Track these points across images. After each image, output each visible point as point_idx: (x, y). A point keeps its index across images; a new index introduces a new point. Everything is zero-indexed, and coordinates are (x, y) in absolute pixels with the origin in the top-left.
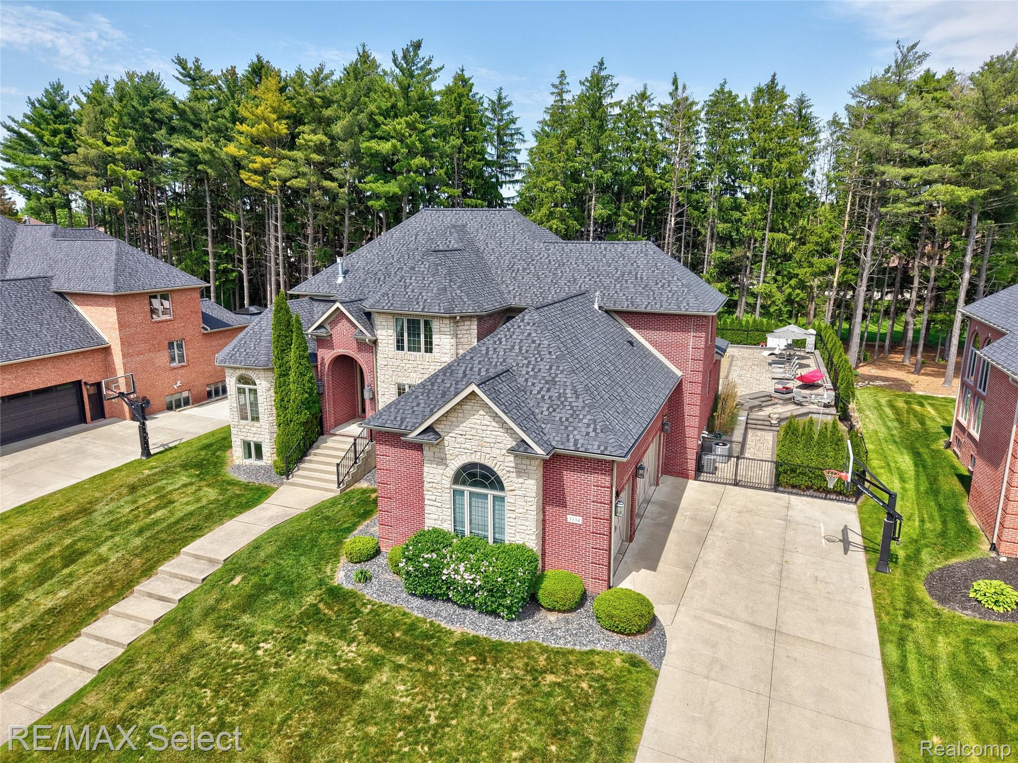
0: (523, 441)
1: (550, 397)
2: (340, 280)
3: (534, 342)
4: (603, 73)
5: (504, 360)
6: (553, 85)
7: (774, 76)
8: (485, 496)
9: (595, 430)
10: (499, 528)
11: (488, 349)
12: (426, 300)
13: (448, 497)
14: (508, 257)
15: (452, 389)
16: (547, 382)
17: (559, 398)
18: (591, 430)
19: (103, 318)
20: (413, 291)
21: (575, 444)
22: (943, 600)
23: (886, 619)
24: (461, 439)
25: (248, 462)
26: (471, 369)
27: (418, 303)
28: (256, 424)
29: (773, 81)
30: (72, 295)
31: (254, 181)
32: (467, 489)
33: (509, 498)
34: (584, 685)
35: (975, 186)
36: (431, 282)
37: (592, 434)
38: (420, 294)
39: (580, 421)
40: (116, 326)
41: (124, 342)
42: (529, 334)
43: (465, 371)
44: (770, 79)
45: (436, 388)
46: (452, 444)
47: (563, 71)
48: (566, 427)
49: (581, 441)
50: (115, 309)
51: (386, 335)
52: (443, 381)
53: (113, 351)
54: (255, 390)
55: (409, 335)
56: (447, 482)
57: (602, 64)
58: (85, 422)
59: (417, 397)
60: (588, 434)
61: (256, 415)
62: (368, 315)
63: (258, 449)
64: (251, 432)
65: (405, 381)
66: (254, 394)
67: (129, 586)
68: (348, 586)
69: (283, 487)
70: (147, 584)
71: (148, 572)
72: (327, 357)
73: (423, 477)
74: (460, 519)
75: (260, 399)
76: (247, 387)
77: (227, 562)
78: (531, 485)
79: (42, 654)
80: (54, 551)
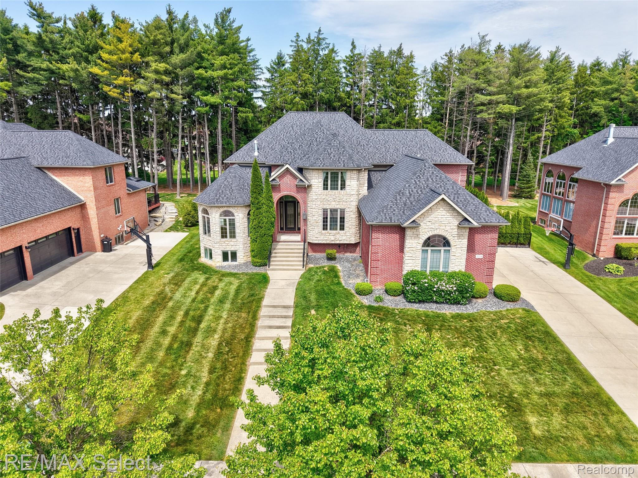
0: (466, 219)
1: (461, 201)
2: (256, 154)
3: (437, 176)
4: (321, 37)
5: (427, 186)
6: (292, 41)
7: (401, 44)
8: (440, 250)
9: (490, 213)
10: (446, 265)
11: (415, 181)
12: (344, 161)
13: (419, 254)
14: (354, 138)
15: (408, 201)
16: (455, 194)
17: (465, 201)
18: (488, 213)
19: (79, 184)
20: (334, 156)
21: (485, 220)
24: (429, 224)
25: (226, 263)
26: (412, 191)
27: (340, 163)
28: (233, 240)
29: (400, 47)
30: (49, 169)
31: (114, 92)
32: (429, 249)
33: (453, 249)
35: (518, 105)
36: (344, 151)
37: (490, 215)
38: (339, 157)
39: (481, 210)
40: (92, 188)
41: (97, 200)
42: (433, 173)
43: (409, 193)
44: (399, 46)
45: (399, 201)
46: (424, 227)
47: (297, 33)
48: (476, 213)
49: (486, 218)
50: (91, 177)
51: (316, 181)
52: (400, 198)
53: (87, 206)
54: (234, 219)
55: (331, 181)
56: (420, 247)
57: (320, 31)
58: (73, 255)
59: (391, 207)
60: (488, 215)
61: (233, 235)
62: (300, 170)
63: (234, 255)
64: (229, 245)
65: (328, 207)
66: (232, 224)
67: (252, 326)
68: (375, 305)
69: (269, 272)
70: (260, 323)
71: (255, 317)
72: (276, 197)
73: (402, 249)
74: (424, 265)
75: (237, 225)
76: (227, 218)
77: (296, 306)
78: (465, 242)
79: (243, 363)
80: (179, 318)
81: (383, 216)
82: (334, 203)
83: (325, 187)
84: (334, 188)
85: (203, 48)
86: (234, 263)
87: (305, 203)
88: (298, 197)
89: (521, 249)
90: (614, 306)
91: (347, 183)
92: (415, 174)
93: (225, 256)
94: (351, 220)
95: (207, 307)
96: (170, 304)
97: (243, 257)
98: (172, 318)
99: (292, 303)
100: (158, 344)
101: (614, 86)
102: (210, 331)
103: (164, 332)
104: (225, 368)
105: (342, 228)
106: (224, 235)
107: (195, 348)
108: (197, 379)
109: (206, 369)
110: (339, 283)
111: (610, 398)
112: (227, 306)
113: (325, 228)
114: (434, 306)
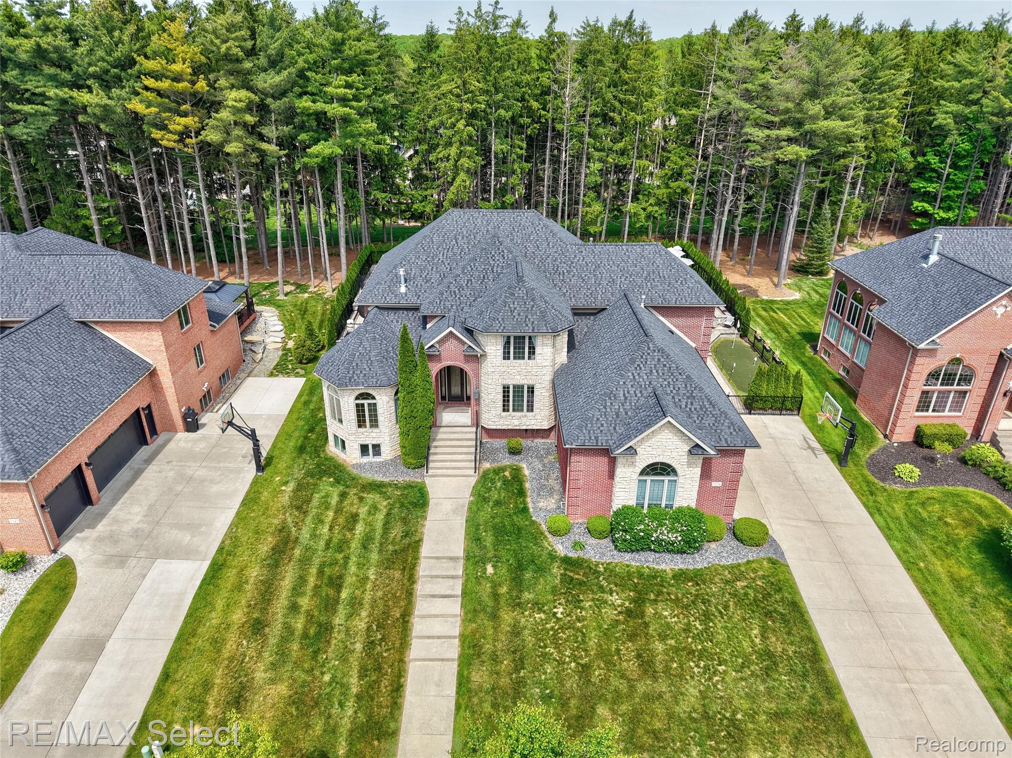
0: (697, 445)
1: (695, 409)
2: (403, 289)
3: (665, 366)
4: (498, 13)
5: (650, 383)
6: (450, 22)
7: (632, 12)
8: (663, 481)
9: (735, 430)
10: (671, 497)
11: (633, 374)
12: (533, 322)
13: (634, 486)
14: (549, 260)
15: (621, 410)
16: (688, 398)
17: (701, 409)
18: (732, 430)
19: (144, 342)
20: (519, 315)
21: (727, 442)
22: (883, 480)
23: (864, 498)
24: (648, 449)
25: (365, 460)
26: (628, 392)
27: (527, 325)
28: (375, 430)
29: (630, 17)
30: (96, 323)
31: (169, 140)
32: (649, 479)
33: (681, 480)
34: (759, 583)
36: (533, 306)
37: (734, 433)
38: (527, 317)
39: (723, 424)
40: (163, 348)
41: (171, 361)
42: (659, 360)
43: (624, 395)
44: (629, 14)
45: (608, 410)
46: (642, 452)
47: (460, 8)
48: (716, 431)
49: (729, 439)
50: (160, 333)
51: (493, 348)
52: (611, 404)
54: (375, 404)
55: (515, 348)
56: (636, 476)
57: (497, 3)
58: (146, 443)
59: (598, 419)
60: (731, 433)
61: (375, 423)
62: (470, 332)
63: (377, 448)
64: (369, 436)
65: (511, 382)
66: (373, 408)
67: (410, 594)
68: (572, 555)
69: (427, 481)
70: (421, 588)
71: (412, 579)
72: (435, 368)
73: (612, 475)
74: (641, 496)
75: (380, 411)
76: (366, 402)
77: (468, 558)
78: (698, 471)
79: (401, 661)
80: (312, 581)
81: (587, 435)
82: (519, 377)
83: (506, 356)
84: (519, 356)
85: (306, 61)
86: (377, 459)
87: (478, 376)
88: (467, 367)
89: (787, 417)
90: (892, 547)
91: (538, 350)
92: (632, 361)
93: (364, 449)
94: (543, 398)
95: (347, 558)
96: (297, 552)
97: (389, 452)
98: (302, 580)
99: (461, 553)
100: (288, 629)
101: (975, 81)
102: (355, 604)
103: (294, 608)
104: (378, 668)
105: (531, 409)
106: (361, 423)
107: (337, 636)
108: (345, 687)
109: (355, 673)
110: (525, 510)
111: (853, 721)
112: (374, 556)
113: (505, 409)
114: (651, 556)
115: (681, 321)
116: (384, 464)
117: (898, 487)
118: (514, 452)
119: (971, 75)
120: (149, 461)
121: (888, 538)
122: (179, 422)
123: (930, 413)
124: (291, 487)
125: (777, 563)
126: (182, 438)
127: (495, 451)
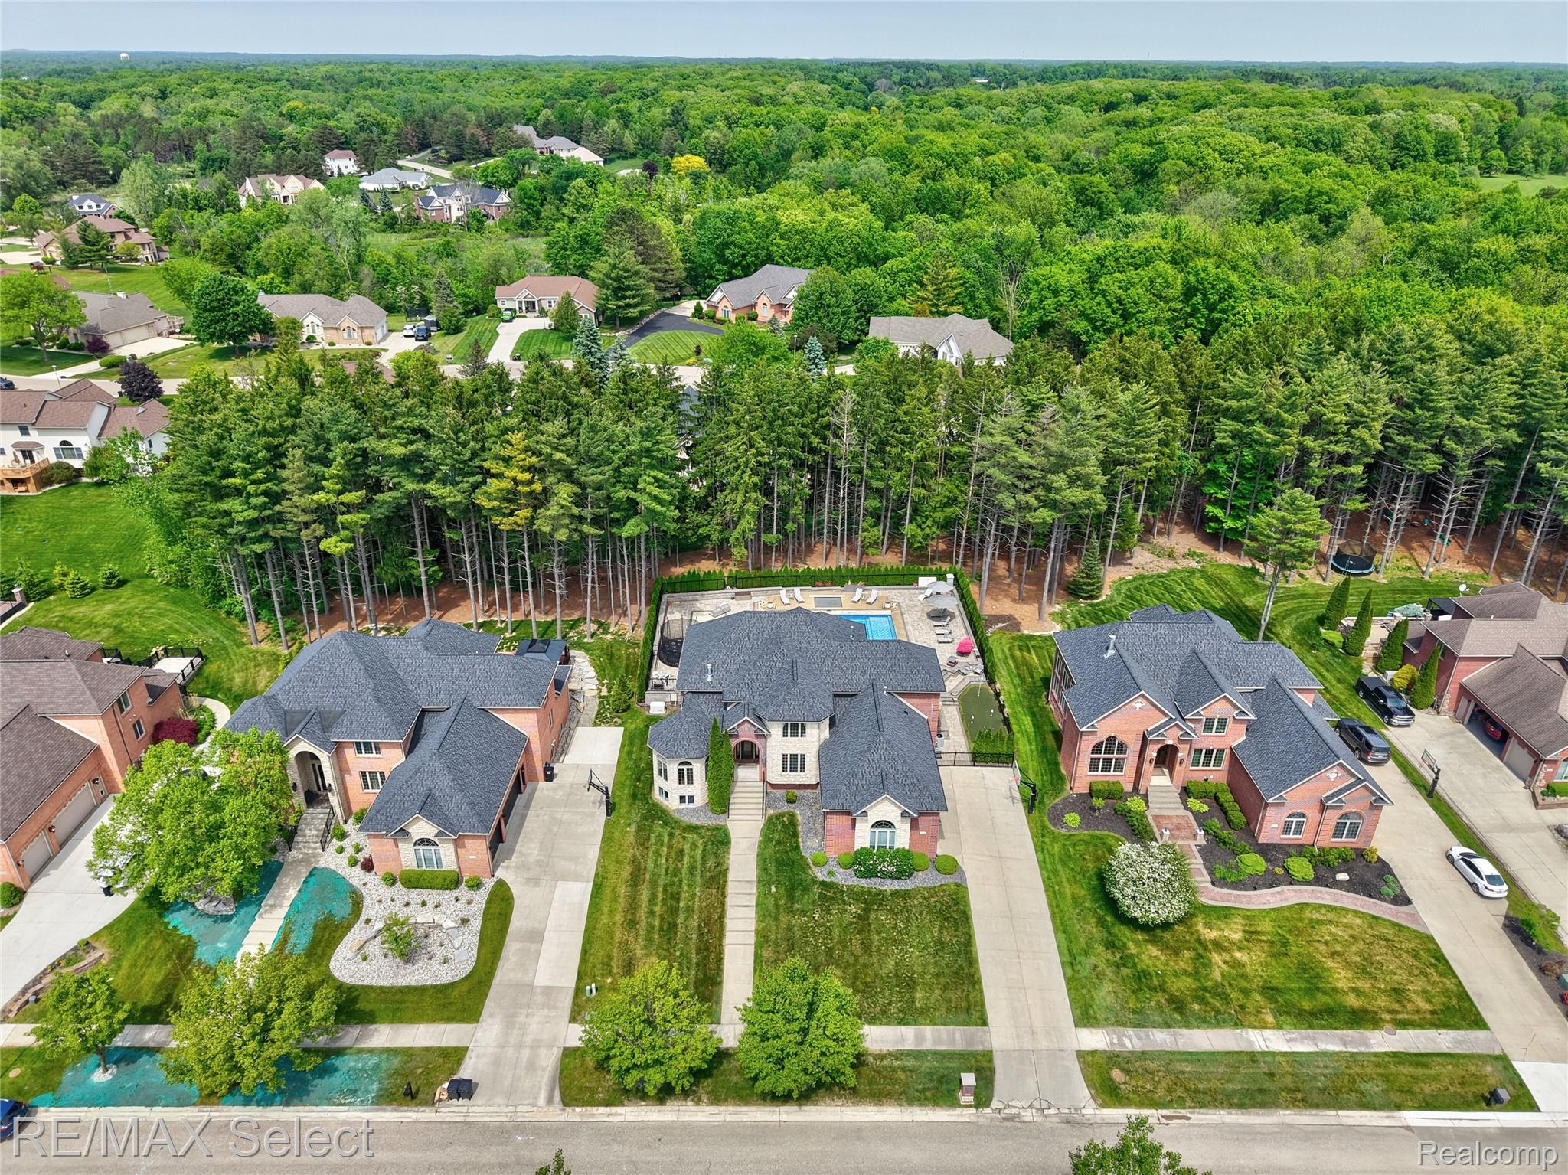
0: (905, 811)
1: (908, 785)
2: (709, 678)
3: (890, 754)
5: (880, 766)
8: (886, 832)
9: (932, 800)
10: (892, 841)
11: (869, 759)
12: (804, 714)
13: (868, 835)
15: (860, 785)
16: (904, 777)
17: (912, 785)
18: (930, 799)
19: (522, 721)
20: (794, 709)
21: (926, 808)
22: (1055, 825)
23: (1036, 841)
24: (877, 811)
25: (683, 806)
26: (865, 773)
27: (800, 716)
28: (691, 787)
30: (494, 710)
32: (877, 830)
33: (897, 832)
34: (945, 900)
36: (804, 702)
38: (799, 710)
39: (925, 796)
40: (536, 725)
41: (540, 732)
42: (887, 749)
43: (862, 774)
45: (851, 785)
46: (872, 814)
48: (920, 800)
49: (928, 806)
50: (535, 715)
51: (776, 730)
52: (854, 781)
53: (531, 741)
54: (692, 769)
55: (791, 730)
56: (868, 829)
58: (521, 792)
59: (844, 792)
60: (930, 802)
61: (691, 781)
62: (760, 719)
63: (691, 799)
64: (687, 790)
65: (789, 753)
66: (690, 771)
67: (723, 904)
68: (827, 880)
69: (729, 824)
70: (730, 901)
71: (724, 896)
72: (734, 742)
73: (854, 827)
74: (872, 841)
75: (695, 773)
76: (685, 767)
77: (759, 881)
78: (908, 825)
79: (721, 945)
80: (660, 896)
81: (836, 802)
82: (794, 749)
83: (785, 735)
84: (794, 734)
86: (691, 806)
87: (765, 747)
88: (757, 742)
89: (1002, 769)
90: (1041, 875)
91: (808, 731)
92: (869, 749)
93: (682, 799)
94: (812, 763)
95: (681, 881)
96: (647, 877)
97: (699, 801)
98: (654, 895)
99: (755, 878)
100: (651, 926)
102: (689, 911)
103: (652, 913)
104: (707, 949)
105: (803, 769)
106: (681, 781)
107: (681, 930)
108: (689, 959)
109: (693, 951)
110: (798, 847)
111: (979, 979)
112: (698, 880)
113: (784, 769)
114: (878, 881)
115: (915, 701)
116: (696, 810)
117: (1063, 831)
118: (791, 801)
119: (1249, 395)
120: (527, 807)
121: (1041, 869)
122: (541, 775)
123: (1099, 773)
124: (633, 828)
125: (961, 887)
126: (543, 784)
127: (776, 799)
